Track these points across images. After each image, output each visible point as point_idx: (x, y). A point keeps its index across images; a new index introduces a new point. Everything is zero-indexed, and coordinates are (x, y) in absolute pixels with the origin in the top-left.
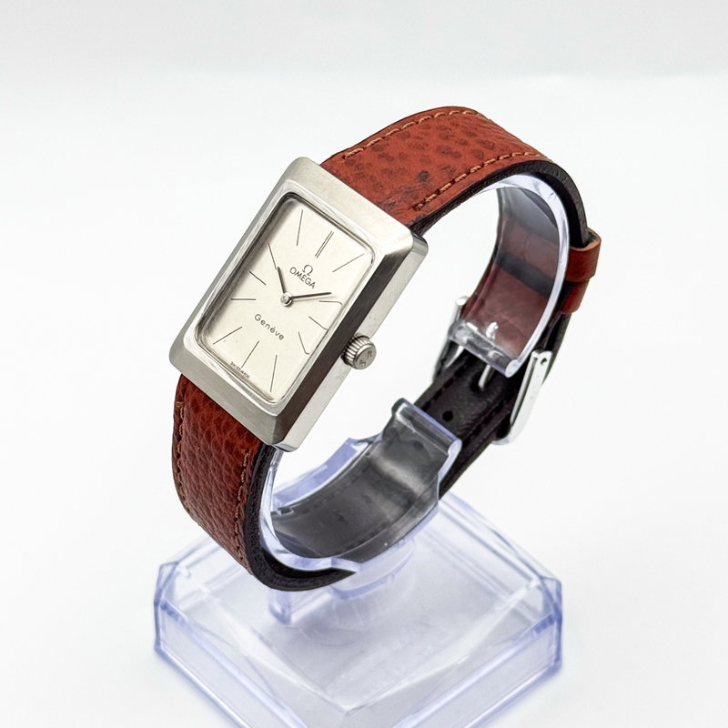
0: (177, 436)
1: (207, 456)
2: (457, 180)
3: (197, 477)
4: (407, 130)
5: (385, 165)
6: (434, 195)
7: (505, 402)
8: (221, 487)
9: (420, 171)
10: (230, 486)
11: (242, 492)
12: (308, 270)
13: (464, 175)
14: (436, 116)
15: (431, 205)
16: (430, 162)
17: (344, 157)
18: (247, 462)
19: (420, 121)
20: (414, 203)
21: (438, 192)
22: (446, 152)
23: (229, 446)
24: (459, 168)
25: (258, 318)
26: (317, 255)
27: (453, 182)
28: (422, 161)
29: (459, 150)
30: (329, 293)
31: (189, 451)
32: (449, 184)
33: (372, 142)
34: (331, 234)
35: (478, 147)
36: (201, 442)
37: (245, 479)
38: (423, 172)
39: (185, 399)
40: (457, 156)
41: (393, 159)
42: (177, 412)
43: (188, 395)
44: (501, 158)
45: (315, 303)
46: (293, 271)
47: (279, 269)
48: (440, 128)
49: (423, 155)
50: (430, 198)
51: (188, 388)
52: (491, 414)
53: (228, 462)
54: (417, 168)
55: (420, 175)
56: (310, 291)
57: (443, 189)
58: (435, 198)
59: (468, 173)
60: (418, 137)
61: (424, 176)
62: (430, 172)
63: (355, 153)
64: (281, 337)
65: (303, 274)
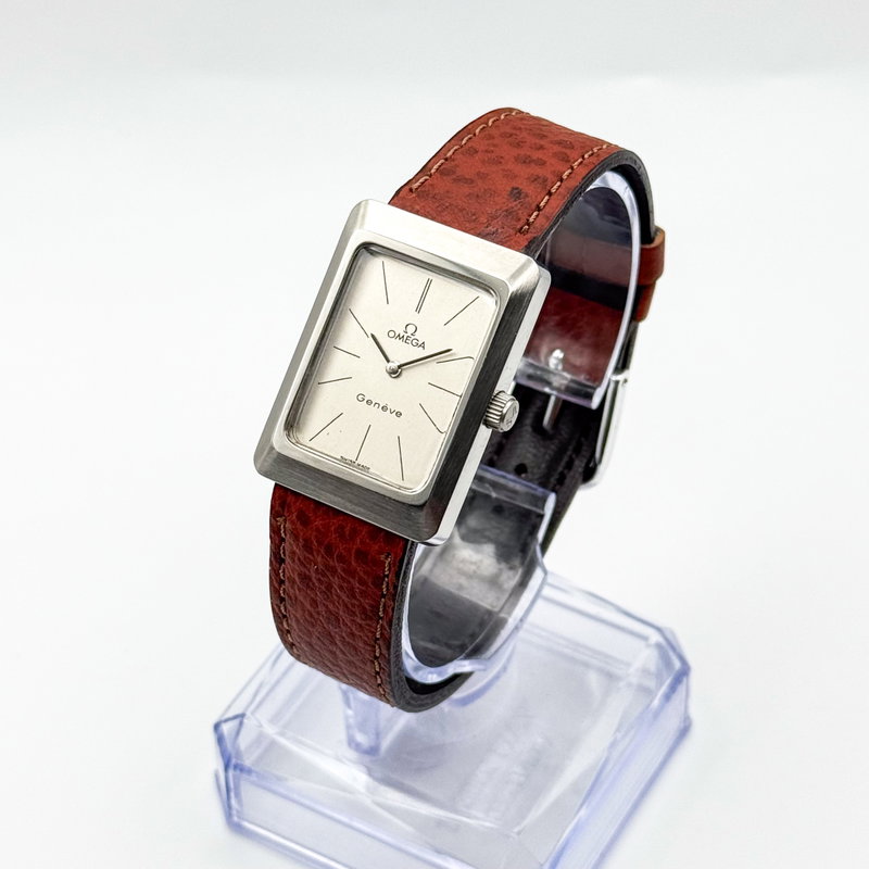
0: (277, 559)
1: (328, 574)
2: (553, 191)
3: (314, 603)
4: (470, 144)
5: (466, 189)
6: (535, 214)
7: (583, 439)
8: (353, 605)
9: (510, 189)
10: (366, 603)
11: (384, 606)
12: (411, 329)
13: (559, 183)
14: (490, 124)
15: (537, 224)
16: (516, 176)
17: (411, 190)
18: (389, 570)
19: (477, 131)
20: (519, 227)
21: (538, 209)
22: (527, 161)
23: (362, 555)
24: (550, 177)
25: (361, 398)
26: (418, 309)
27: (550, 194)
28: (506, 176)
29: (540, 156)
30: (449, 350)
31: (299, 575)
32: (547, 198)
33: (436, 167)
34: (429, 282)
35: (557, 148)
36: (319, 559)
37: (388, 590)
38: (513, 189)
39: (286, 514)
40: (542, 163)
41: (472, 181)
42: (275, 531)
43: (289, 507)
44: (586, 156)
45: (432, 366)
46: (392, 334)
47: (373, 336)
48: (504, 135)
49: (503, 170)
50: (533, 217)
51: (289, 499)
52: (570, 457)
53: (361, 574)
54: (505, 186)
55: (511, 193)
56: (421, 353)
57: (542, 204)
58: (537, 216)
59: (561, 180)
60: (486, 151)
61: (517, 193)
62: (521, 187)
63: (422, 183)
64: (399, 414)
65: (406, 335)
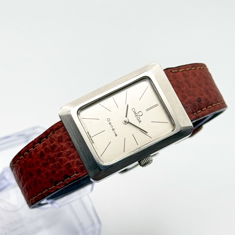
2: (208, 107)
4: (194, 71)
12: (140, 114)
13: (211, 106)
15: (199, 115)
16: (202, 94)
17: (171, 71)
21: (202, 110)
22: (207, 92)
24: (210, 102)
25: (109, 120)
26: (147, 110)
28: (200, 92)
33: (182, 70)
34: (157, 105)
40: (210, 95)
43: (59, 131)
46: (133, 110)
48: (204, 76)
49: (200, 89)
50: (199, 111)
54: (198, 95)
55: (198, 99)
56: (138, 124)
60: (198, 78)
62: (202, 99)
63: (176, 72)
64: (116, 135)
65: (137, 114)
